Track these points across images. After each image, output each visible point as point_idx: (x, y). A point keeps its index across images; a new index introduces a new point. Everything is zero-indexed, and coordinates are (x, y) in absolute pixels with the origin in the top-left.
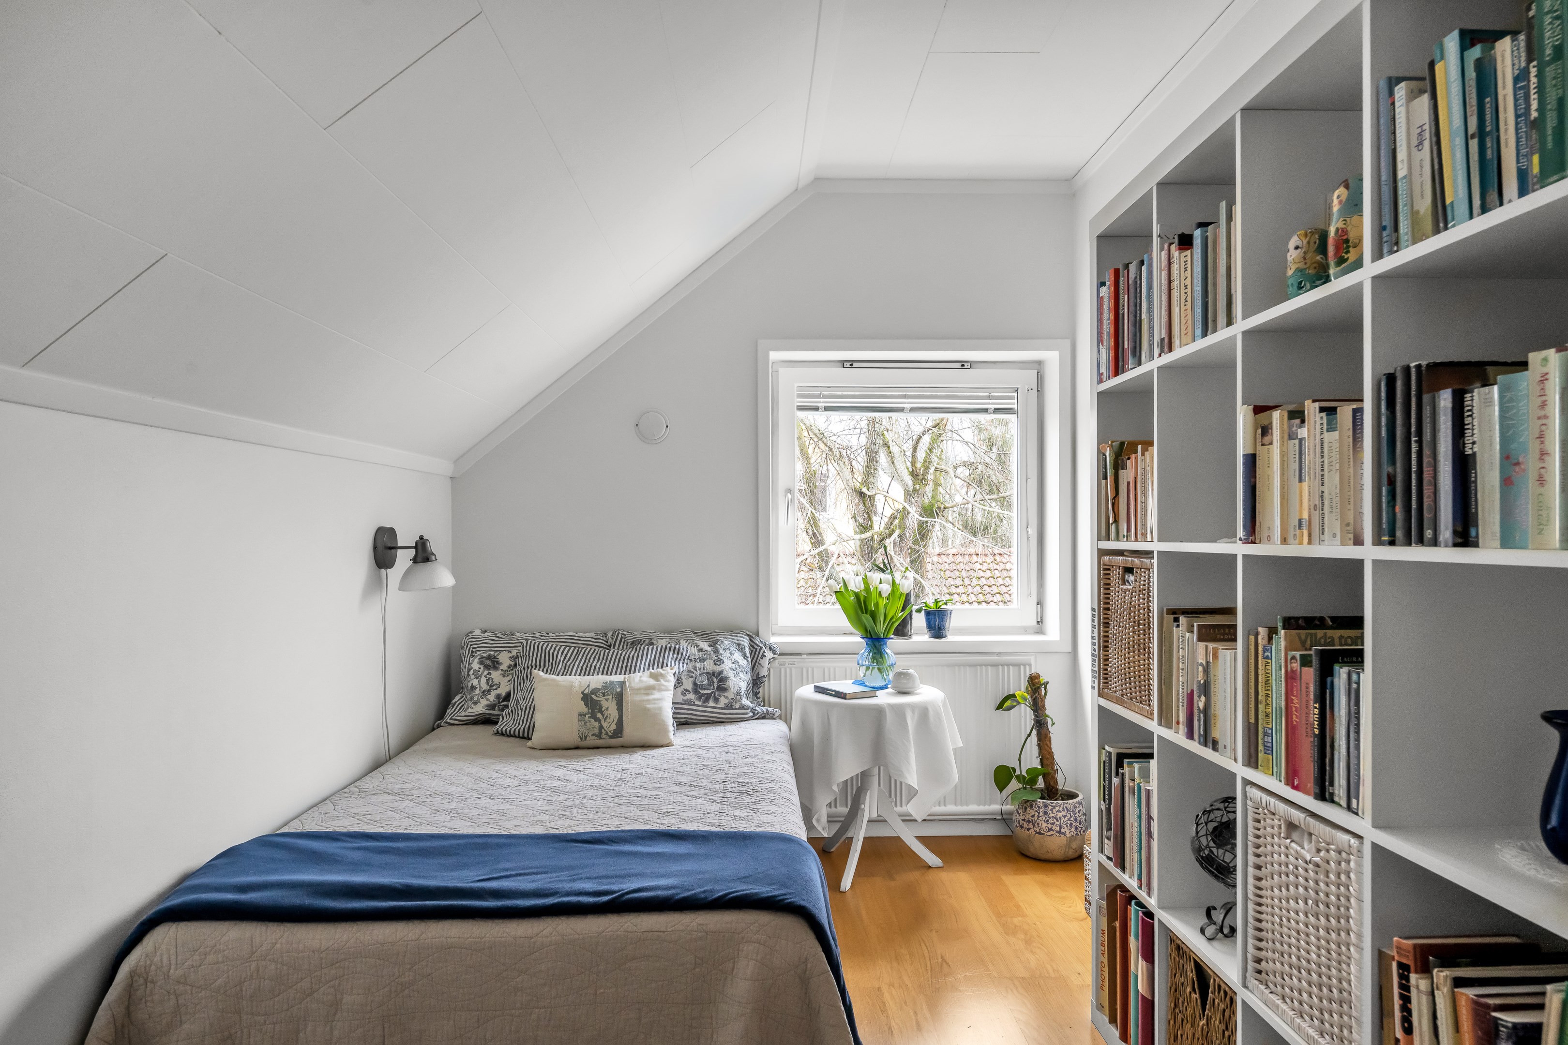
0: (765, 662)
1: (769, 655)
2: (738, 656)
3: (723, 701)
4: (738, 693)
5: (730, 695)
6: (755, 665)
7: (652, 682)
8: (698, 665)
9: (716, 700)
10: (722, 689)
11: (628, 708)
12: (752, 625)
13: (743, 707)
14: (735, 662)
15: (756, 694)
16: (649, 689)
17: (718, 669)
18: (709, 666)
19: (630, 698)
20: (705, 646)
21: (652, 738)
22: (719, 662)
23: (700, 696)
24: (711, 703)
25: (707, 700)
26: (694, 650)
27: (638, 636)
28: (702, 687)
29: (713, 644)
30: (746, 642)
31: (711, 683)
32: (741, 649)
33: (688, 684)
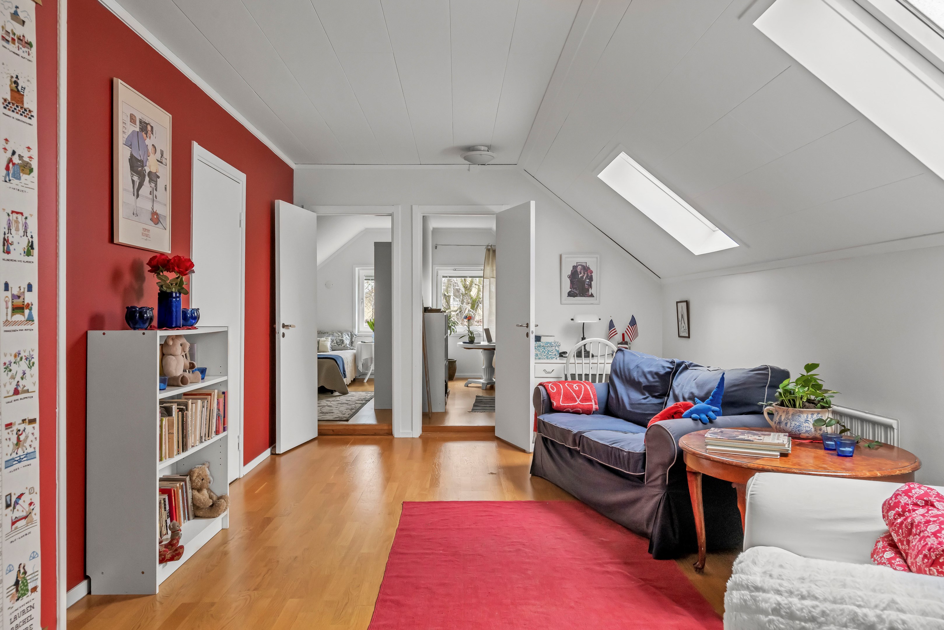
0: (354, 338)
1: (355, 336)
2: (347, 336)
3: (343, 346)
4: (346, 344)
5: (344, 344)
6: (351, 339)
7: (326, 340)
8: (338, 338)
9: (341, 345)
10: (343, 343)
11: (320, 344)
12: (351, 329)
13: (347, 347)
14: (346, 337)
15: (352, 345)
16: (325, 341)
17: (342, 339)
18: (340, 338)
19: (320, 342)
20: (340, 334)
21: (325, 350)
22: (342, 337)
23: (338, 344)
24: (340, 346)
25: (339, 345)
26: (337, 335)
27: (325, 332)
28: (338, 342)
29: (342, 334)
30: (350, 334)
31: (340, 342)
32: (348, 335)
33: (335, 342)
